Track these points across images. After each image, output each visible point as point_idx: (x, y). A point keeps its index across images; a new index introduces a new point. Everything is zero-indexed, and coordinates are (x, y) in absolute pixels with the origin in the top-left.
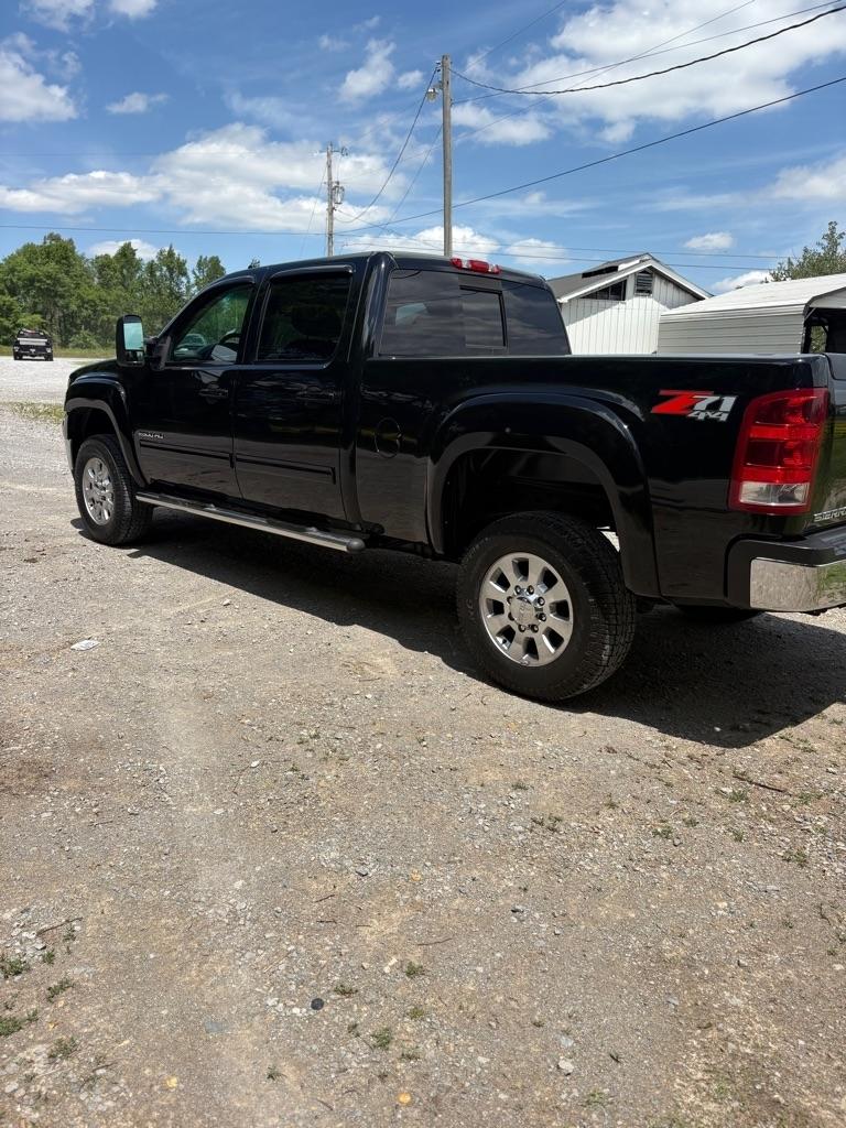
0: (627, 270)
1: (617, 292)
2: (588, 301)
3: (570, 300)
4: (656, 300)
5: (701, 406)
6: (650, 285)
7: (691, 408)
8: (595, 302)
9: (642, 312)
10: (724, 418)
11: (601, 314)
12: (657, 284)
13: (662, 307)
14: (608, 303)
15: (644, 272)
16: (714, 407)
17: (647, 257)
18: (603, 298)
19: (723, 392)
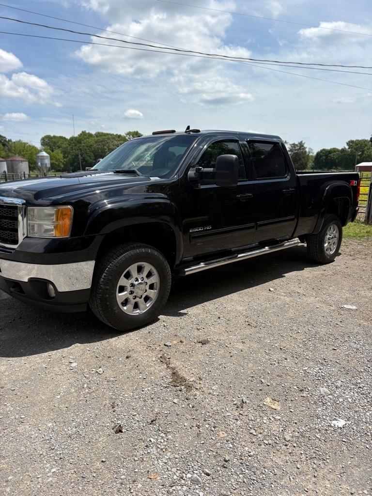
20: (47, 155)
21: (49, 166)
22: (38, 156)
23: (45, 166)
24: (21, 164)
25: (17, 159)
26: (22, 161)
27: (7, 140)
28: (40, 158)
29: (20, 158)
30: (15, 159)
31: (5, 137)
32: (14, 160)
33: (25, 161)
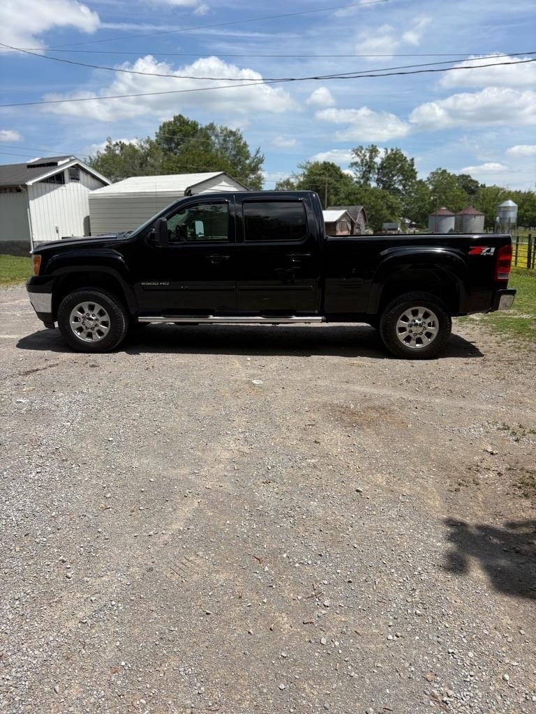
0: (64, 165)
1: (59, 179)
2: (43, 184)
3: (33, 184)
4: (84, 185)
5: (484, 251)
6: (78, 175)
7: (481, 252)
8: (47, 185)
9: (76, 192)
10: (492, 254)
11: (52, 193)
12: (82, 175)
13: (86, 189)
14: (56, 185)
15: (73, 167)
16: (489, 251)
17: (73, 158)
18: (51, 182)
19: (491, 247)
20: (515, 205)
21: (513, 221)
22: (500, 208)
23: (507, 221)
24: (473, 219)
25: (470, 213)
26: (475, 215)
27: (479, 185)
28: (502, 209)
29: (473, 211)
30: (466, 212)
31: (477, 182)
32: (466, 214)
33: (480, 215)
